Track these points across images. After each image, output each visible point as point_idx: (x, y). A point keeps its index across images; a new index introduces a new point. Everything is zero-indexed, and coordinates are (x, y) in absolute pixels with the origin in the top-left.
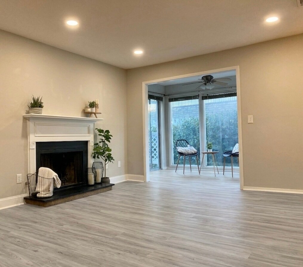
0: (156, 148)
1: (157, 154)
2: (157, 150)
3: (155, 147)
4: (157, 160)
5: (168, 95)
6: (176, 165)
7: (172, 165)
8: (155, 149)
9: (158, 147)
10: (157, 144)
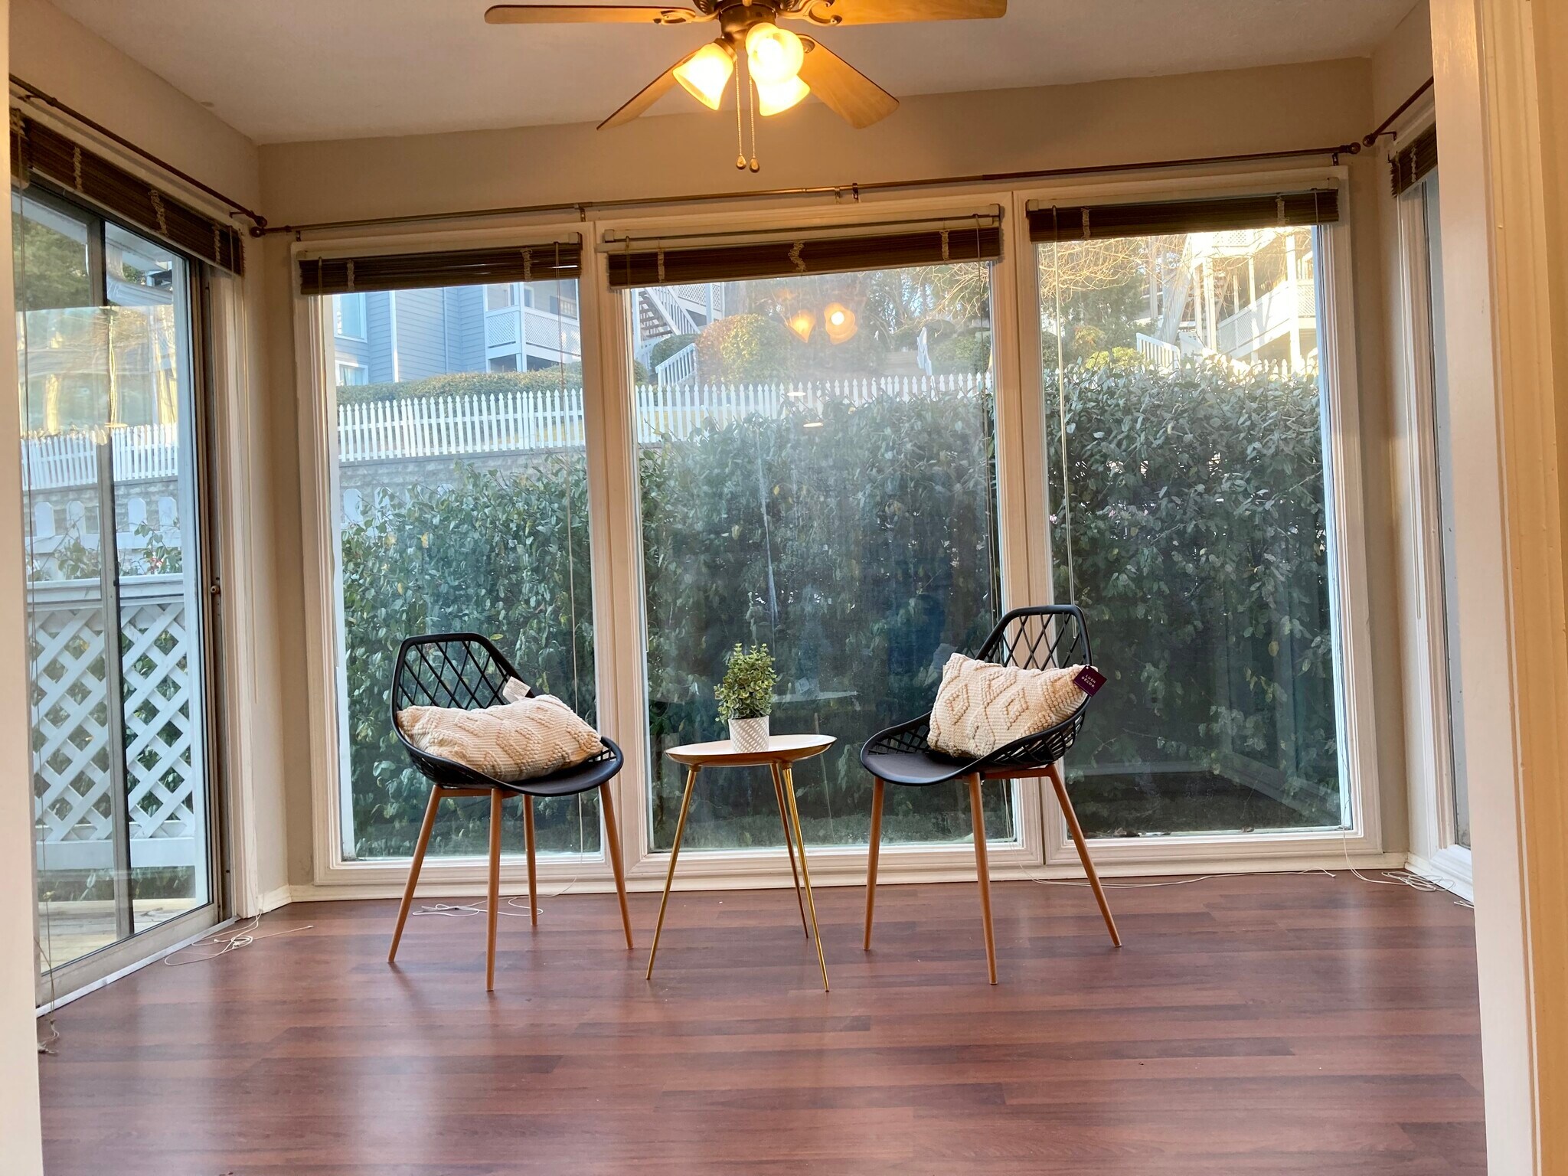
0: (180, 723)
1: (194, 778)
2: (192, 732)
3: (168, 711)
4: (194, 825)
5: (296, 231)
6: (408, 862)
7: (336, 863)
8: (170, 724)
9: (195, 710)
10: (191, 686)
